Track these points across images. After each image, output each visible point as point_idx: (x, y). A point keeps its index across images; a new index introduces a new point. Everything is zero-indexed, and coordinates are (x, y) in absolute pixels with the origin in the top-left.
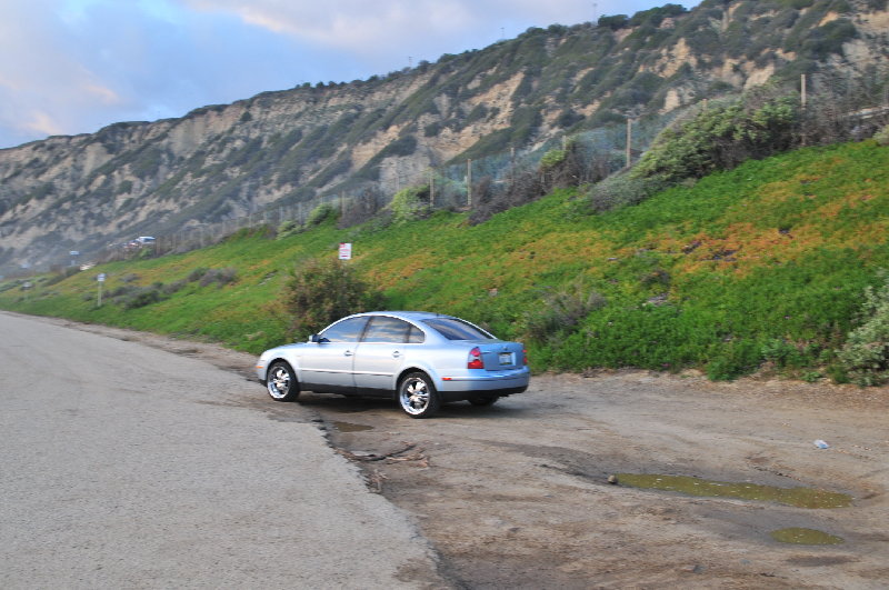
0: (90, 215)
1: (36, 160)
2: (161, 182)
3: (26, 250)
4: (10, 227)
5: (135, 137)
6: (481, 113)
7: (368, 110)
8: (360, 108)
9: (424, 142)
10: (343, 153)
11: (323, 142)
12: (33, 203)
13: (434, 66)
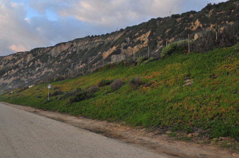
0: (29, 73)
1: (14, 59)
2: (48, 64)
3: (11, 83)
4: (7, 77)
5: (41, 52)
6: (139, 42)
7: (106, 43)
8: (104, 42)
9: (123, 51)
10: (100, 54)
11: (94, 51)
12: (13, 70)
13: (124, 30)
